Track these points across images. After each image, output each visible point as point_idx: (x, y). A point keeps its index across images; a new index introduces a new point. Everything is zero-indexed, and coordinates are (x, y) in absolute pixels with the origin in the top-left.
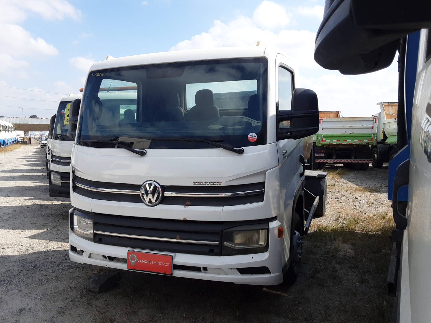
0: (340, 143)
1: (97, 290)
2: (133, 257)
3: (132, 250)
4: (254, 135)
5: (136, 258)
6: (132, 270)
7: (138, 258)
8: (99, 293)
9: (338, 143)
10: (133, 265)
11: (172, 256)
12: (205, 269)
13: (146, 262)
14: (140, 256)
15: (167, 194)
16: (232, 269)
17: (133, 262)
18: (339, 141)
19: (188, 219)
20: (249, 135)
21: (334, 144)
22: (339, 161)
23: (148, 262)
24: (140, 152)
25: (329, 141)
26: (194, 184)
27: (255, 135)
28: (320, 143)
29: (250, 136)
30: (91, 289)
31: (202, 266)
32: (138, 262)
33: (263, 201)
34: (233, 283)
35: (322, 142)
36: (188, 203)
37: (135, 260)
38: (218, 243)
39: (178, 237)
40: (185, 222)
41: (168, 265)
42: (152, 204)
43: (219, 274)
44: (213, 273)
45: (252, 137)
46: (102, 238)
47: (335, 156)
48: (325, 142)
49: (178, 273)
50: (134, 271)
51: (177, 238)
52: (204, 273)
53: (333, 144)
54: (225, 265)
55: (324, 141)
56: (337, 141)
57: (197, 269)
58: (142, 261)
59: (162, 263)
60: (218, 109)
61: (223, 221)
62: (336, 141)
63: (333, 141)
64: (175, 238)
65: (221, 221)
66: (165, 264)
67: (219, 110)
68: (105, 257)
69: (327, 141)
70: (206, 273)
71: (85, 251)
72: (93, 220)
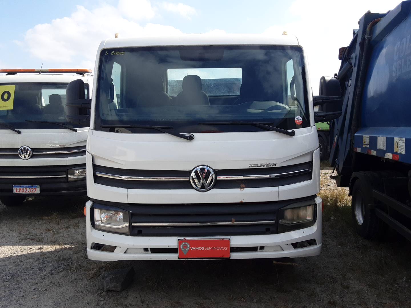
1: (119, 289)
2: (186, 245)
3: (183, 238)
4: (299, 118)
5: (189, 246)
6: (185, 260)
7: (191, 246)
8: (122, 290)
10: (185, 254)
11: (229, 239)
12: (262, 248)
13: (200, 248)
14: (193, 243)
15: (220, 178)
16: (288, 245)
17: (185, 251)
19: (244, 201)
20: (295, 119)
23: (203, 248)
24: (188, 137)
26: (250, 167)
27: (301, 118)
29: (297, 120)
30: (111, 289)
31: (259, 246)
32: (192, 249)
33: (311, 179)
34: (289, 258)
36: (243, 186)
37: (188, 248)
38: (275, 221)
39: (233, 219)
40: (242, 204)
41: (226, 248)
42: (205, 189)
43: (275, 251)
44: (269, 251)
45: (298, 120)
46: (141, 230)
49: (235, 256)
50: (187, 260)
51: (232, 221)
52: (261, 252)
54: (282, 242)
57: (253, 249)
58: (196, 248)
59: (219, 248)
60: (207, 95)
61: (279, 200)
64: (231, 221)
65: (277, 200)
66: (222, 248)
67: (209, 96)
68: (146, 250)
70: (263, 252)
71: (120, 246)
72: (130, 212)
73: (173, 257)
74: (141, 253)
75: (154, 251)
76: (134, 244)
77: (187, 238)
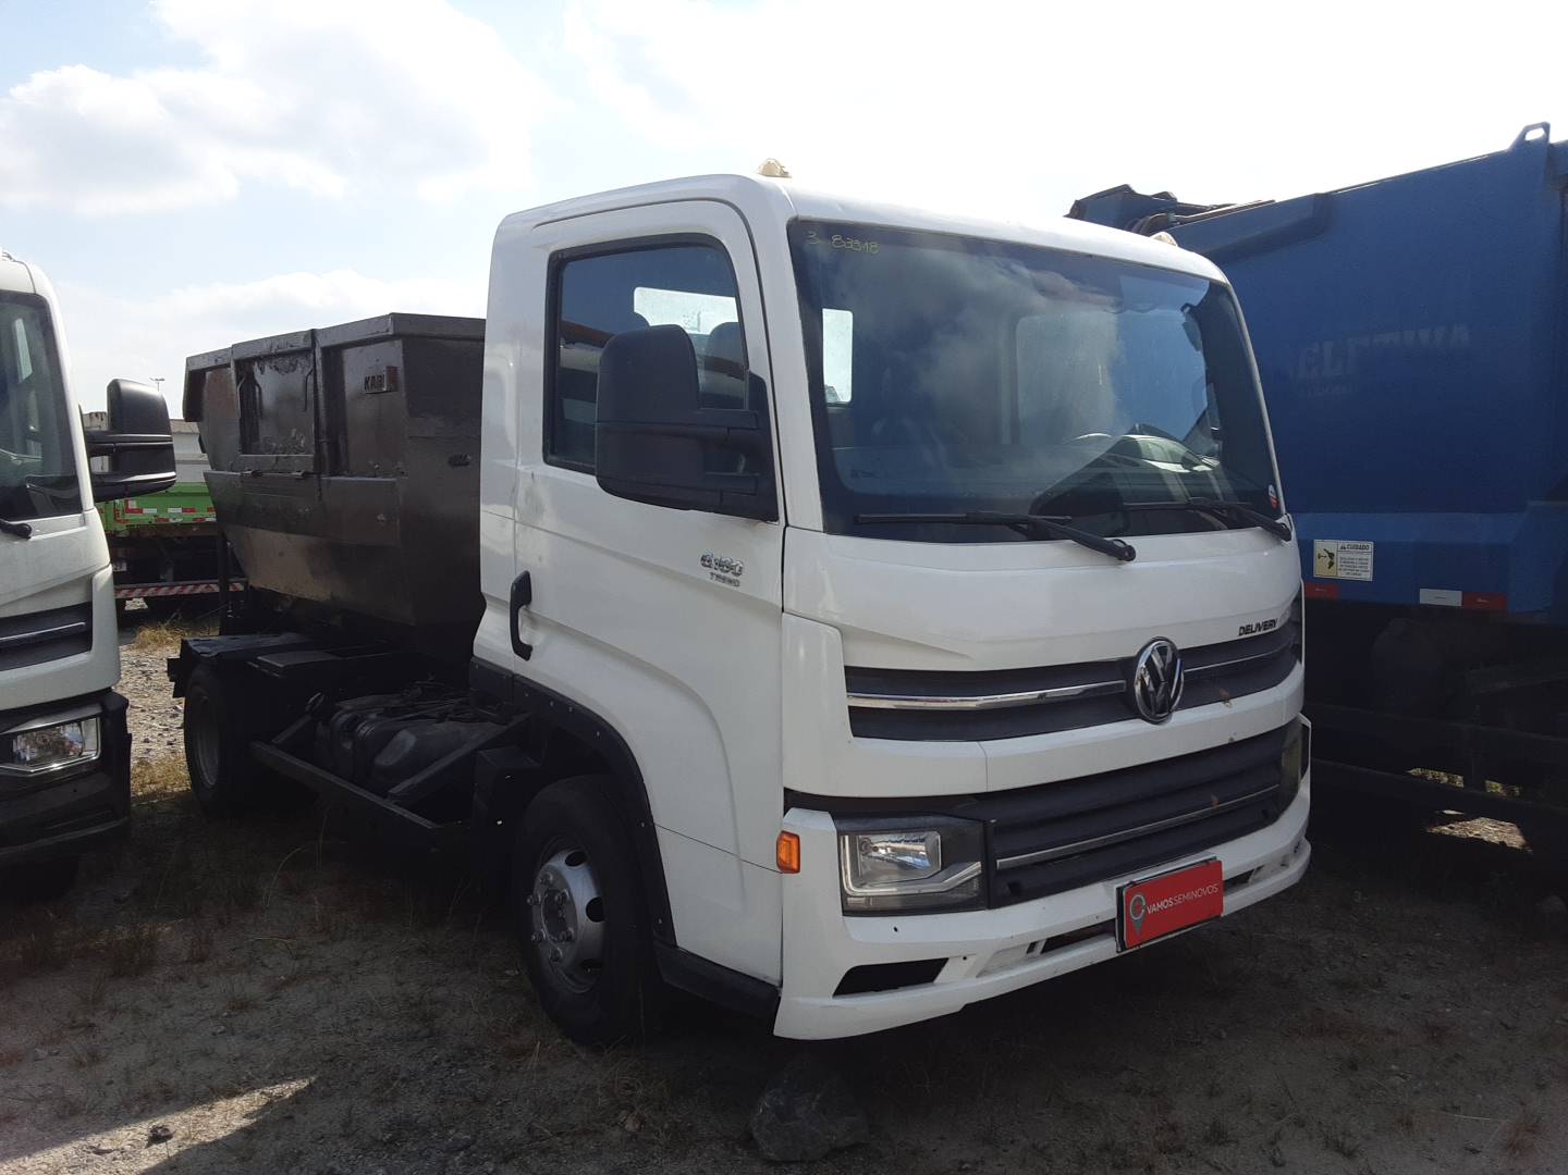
0: (195, 519)
2: (1140, 903)
3: (1129, 882)
5: (1144, 903)
7: (1149, 901)
9: (189, 518)
10: (1138, 929)
13: (1166, 904)
17: (1138, 920)
18: (192, 510)
19: (1236, 739)
21: (175, 525)
22: (190, 587)
23: (1170, 902)
24: (1125, 549)
25: (154, 511)
28: (119, 521)
31: (1255, 868)
32: (1150, 912)
35: (128, 516)
36: (1225, 693)
37: (1143, 911)
39: (1214, 798)
41: (1214, 888)
46: (1018, 879)
47: (170, 572)
48: (139, 516)
53: (171, 521)
55: (132, 511)
56: (184, 510)
59: (1202, 890)
62: (180, 510)
63: (170, 510)
68: (1031, 948)
69: (145, 511)
71: (965, 954)
72: (993, 821)
73: (1103, 950)
74: (1019, 963)
75: (1055, 944)
76: (1014, 934)
77: (1138, 877)
